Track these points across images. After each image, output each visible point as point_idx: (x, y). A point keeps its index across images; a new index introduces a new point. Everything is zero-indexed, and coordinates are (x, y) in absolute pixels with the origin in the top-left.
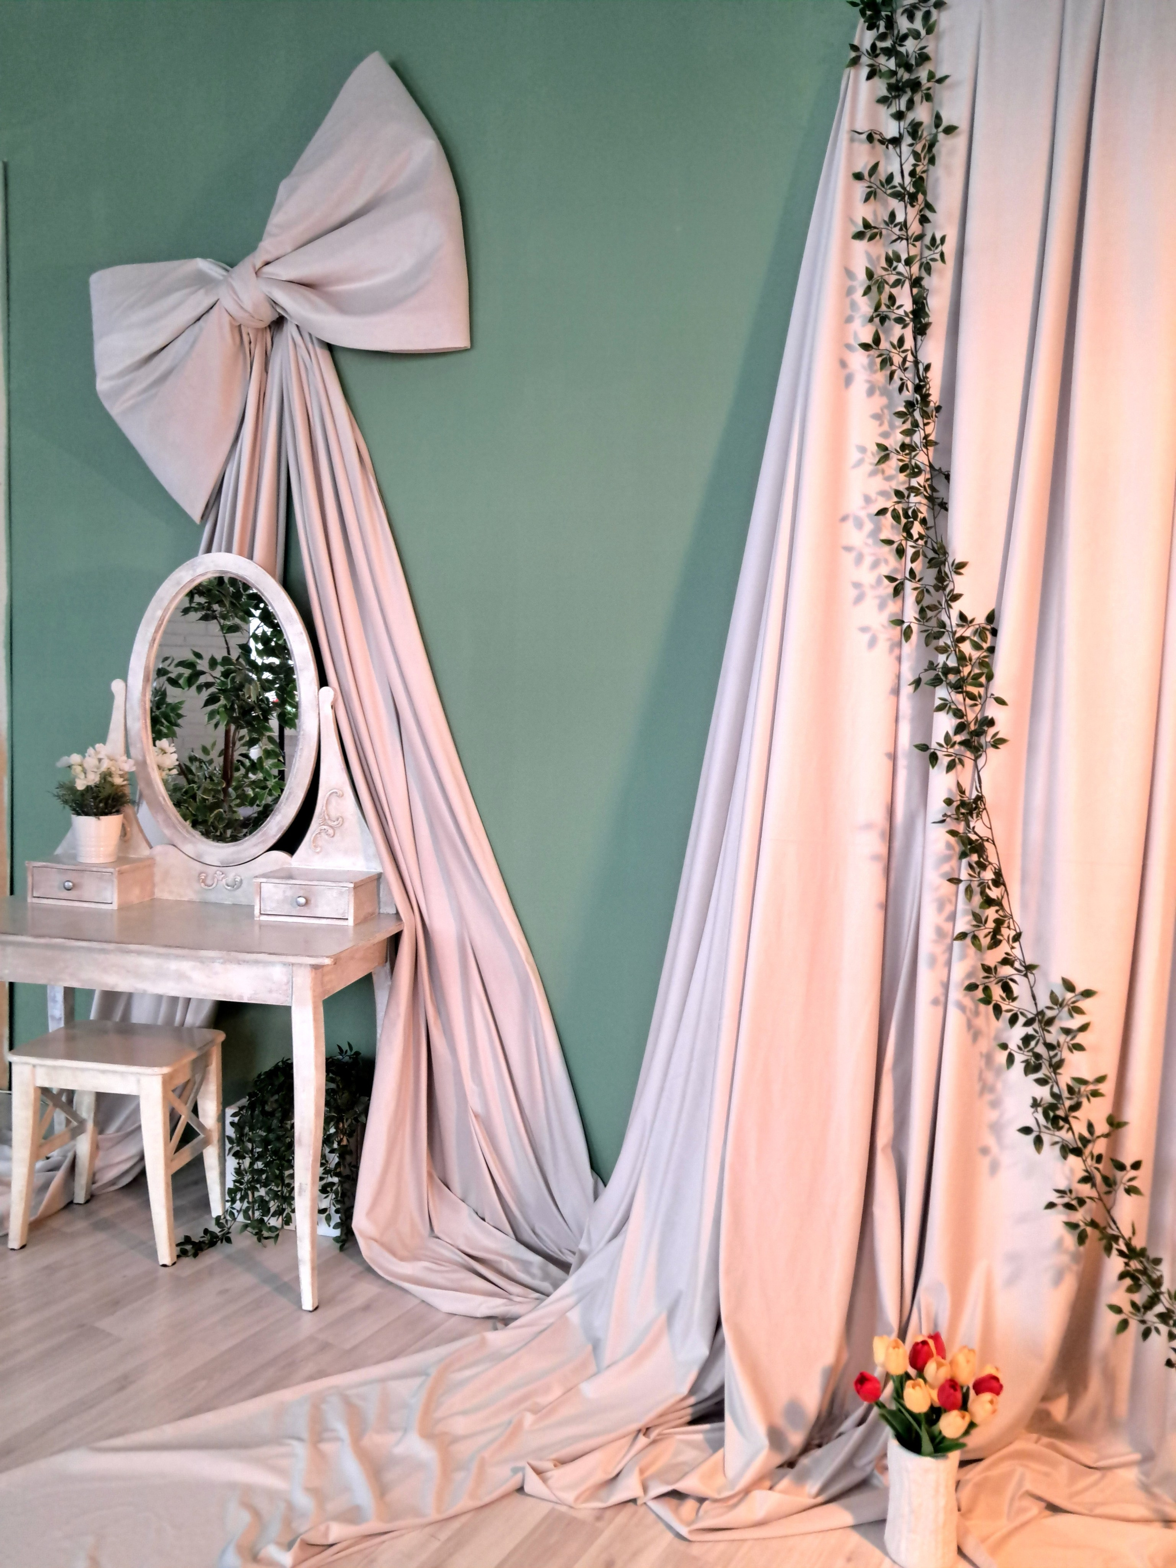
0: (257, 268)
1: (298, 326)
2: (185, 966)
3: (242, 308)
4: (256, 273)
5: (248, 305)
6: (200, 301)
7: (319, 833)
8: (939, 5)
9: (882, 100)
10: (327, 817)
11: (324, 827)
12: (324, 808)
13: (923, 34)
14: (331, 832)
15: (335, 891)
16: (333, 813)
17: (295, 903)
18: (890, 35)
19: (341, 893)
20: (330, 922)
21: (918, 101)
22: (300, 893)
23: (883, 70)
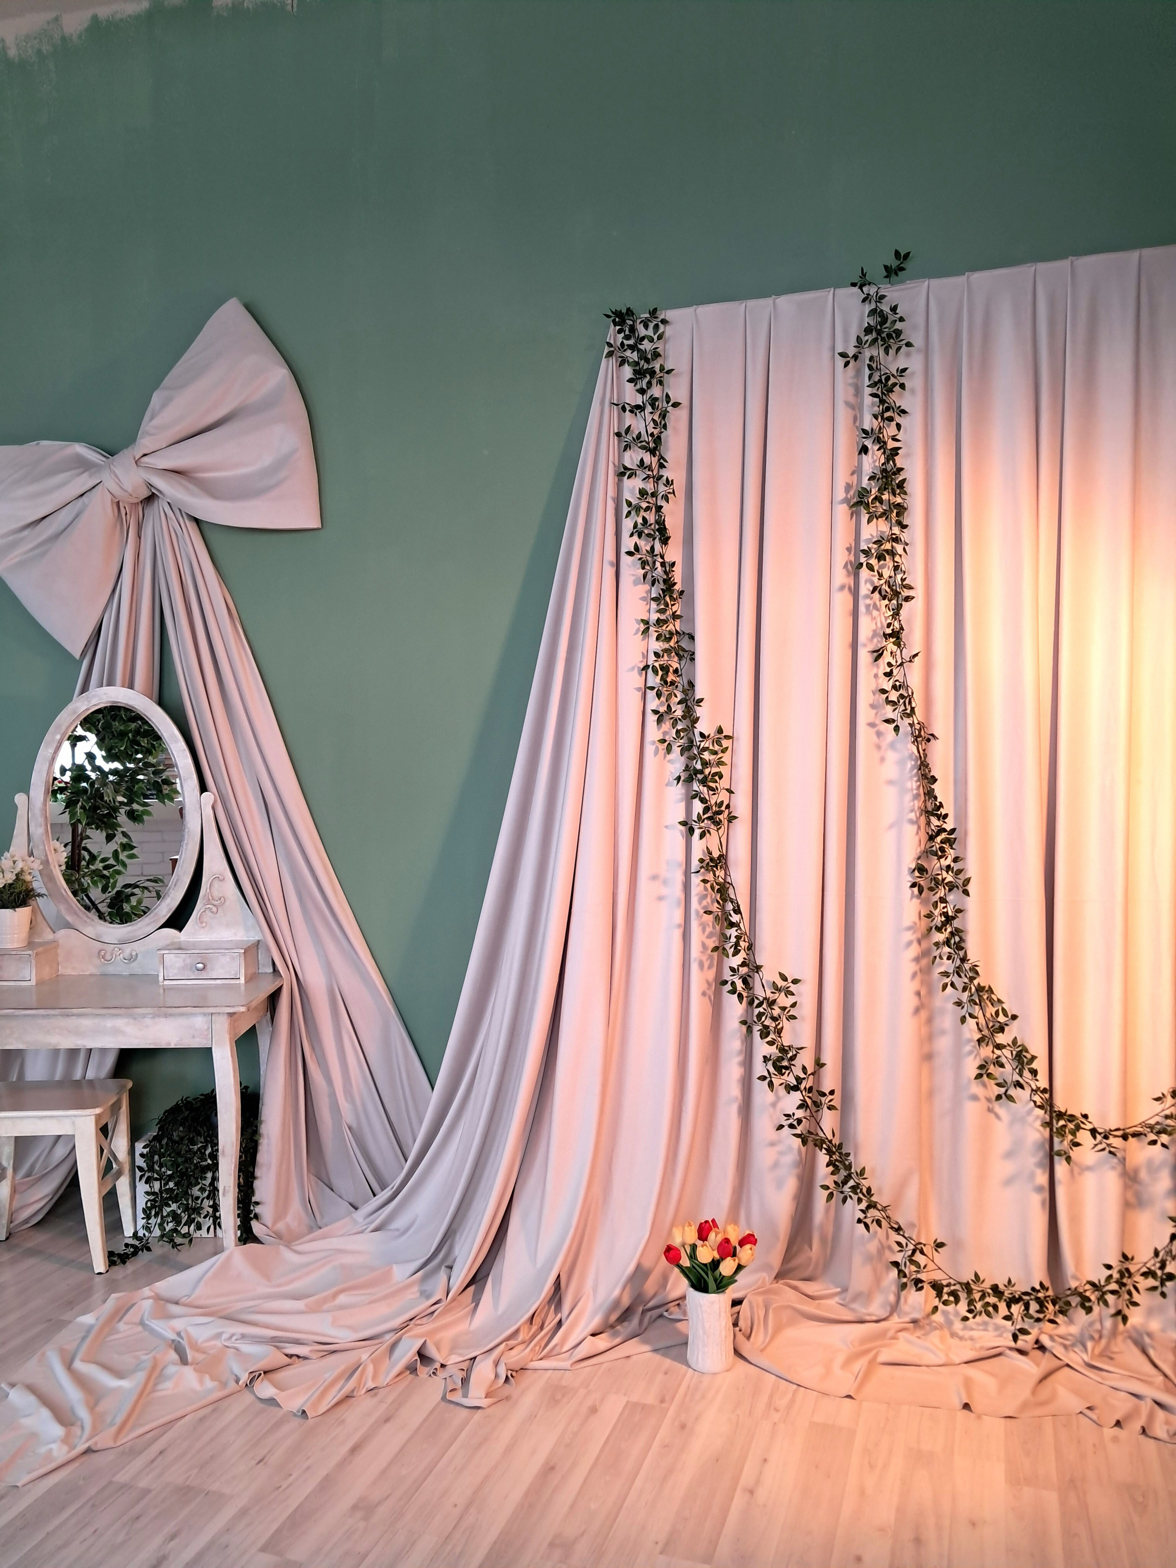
0: (137, 458)
1: (169, 503)
2: (120, 1023)
3: (121, 488)
4: (136, 463)
5: (128, 486)
6: (84, 482)
7: (204, 911)
8: (664, 322)
9: (630, 381)
10: (210, 898)
11: (208, 906)
12: (208, 890)
13: (655, 340)
14: (215, 910)
15: (228, 957)
16: (216, 894)
17: (194, 968)
18: (634, 336)
19: (233, 958)
20: (224, 982)
21: (654, 384)
22: (198, 960)
23: (630, 360)
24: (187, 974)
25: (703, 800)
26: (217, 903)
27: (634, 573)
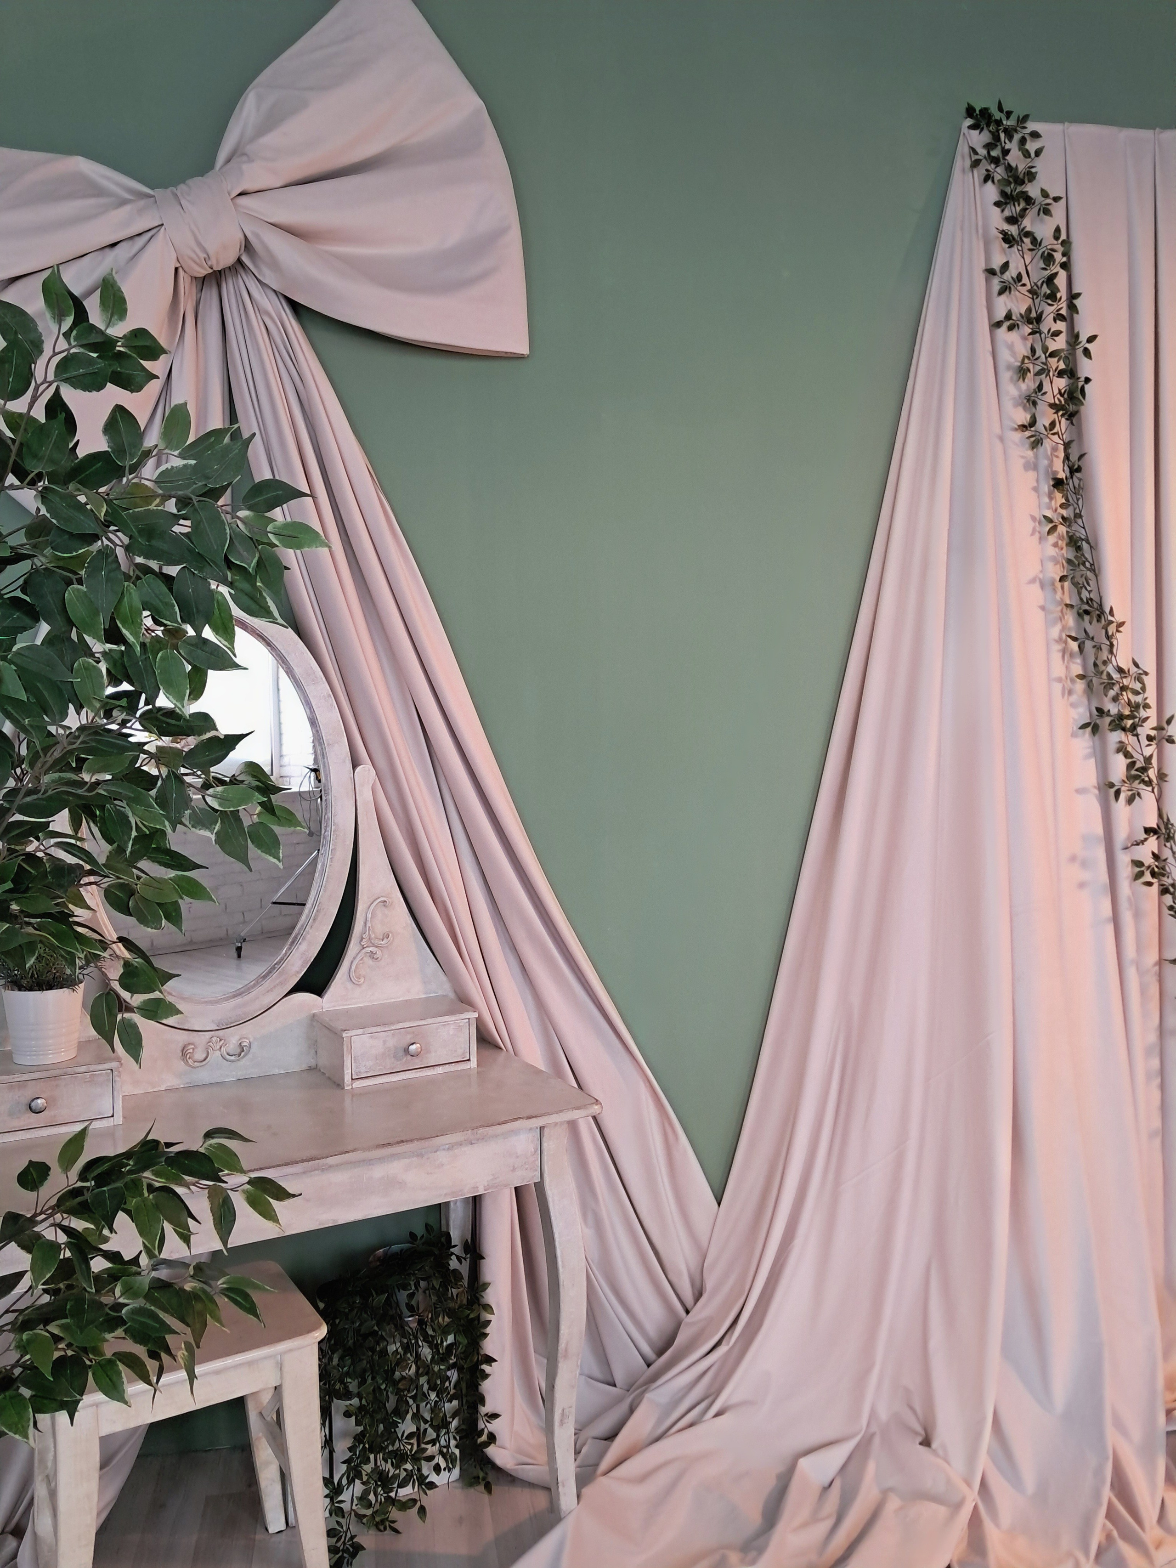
0: (227, 197)
4: (229, 202)
5: (212, 242)
6: (125, 220)
7: (362, 959)
8: (1035, 135)
9: (997, 204)
10: (373, 936)
11: (371, 949)
12: (369, 924)
13: (1033, 155)
14: (379, 954)
15: (452, 1027)
16: (380, 929)
17: (401, 1053)
18: (999, 147)
19: (459, 1028)
20: (447, 1068)
21: (1032, 213)
22: (408, 1039)
23: (997, 177)
24: (390, 1064)
25: (1127, 755)
26: (382, 942)
27: (1022, 454)
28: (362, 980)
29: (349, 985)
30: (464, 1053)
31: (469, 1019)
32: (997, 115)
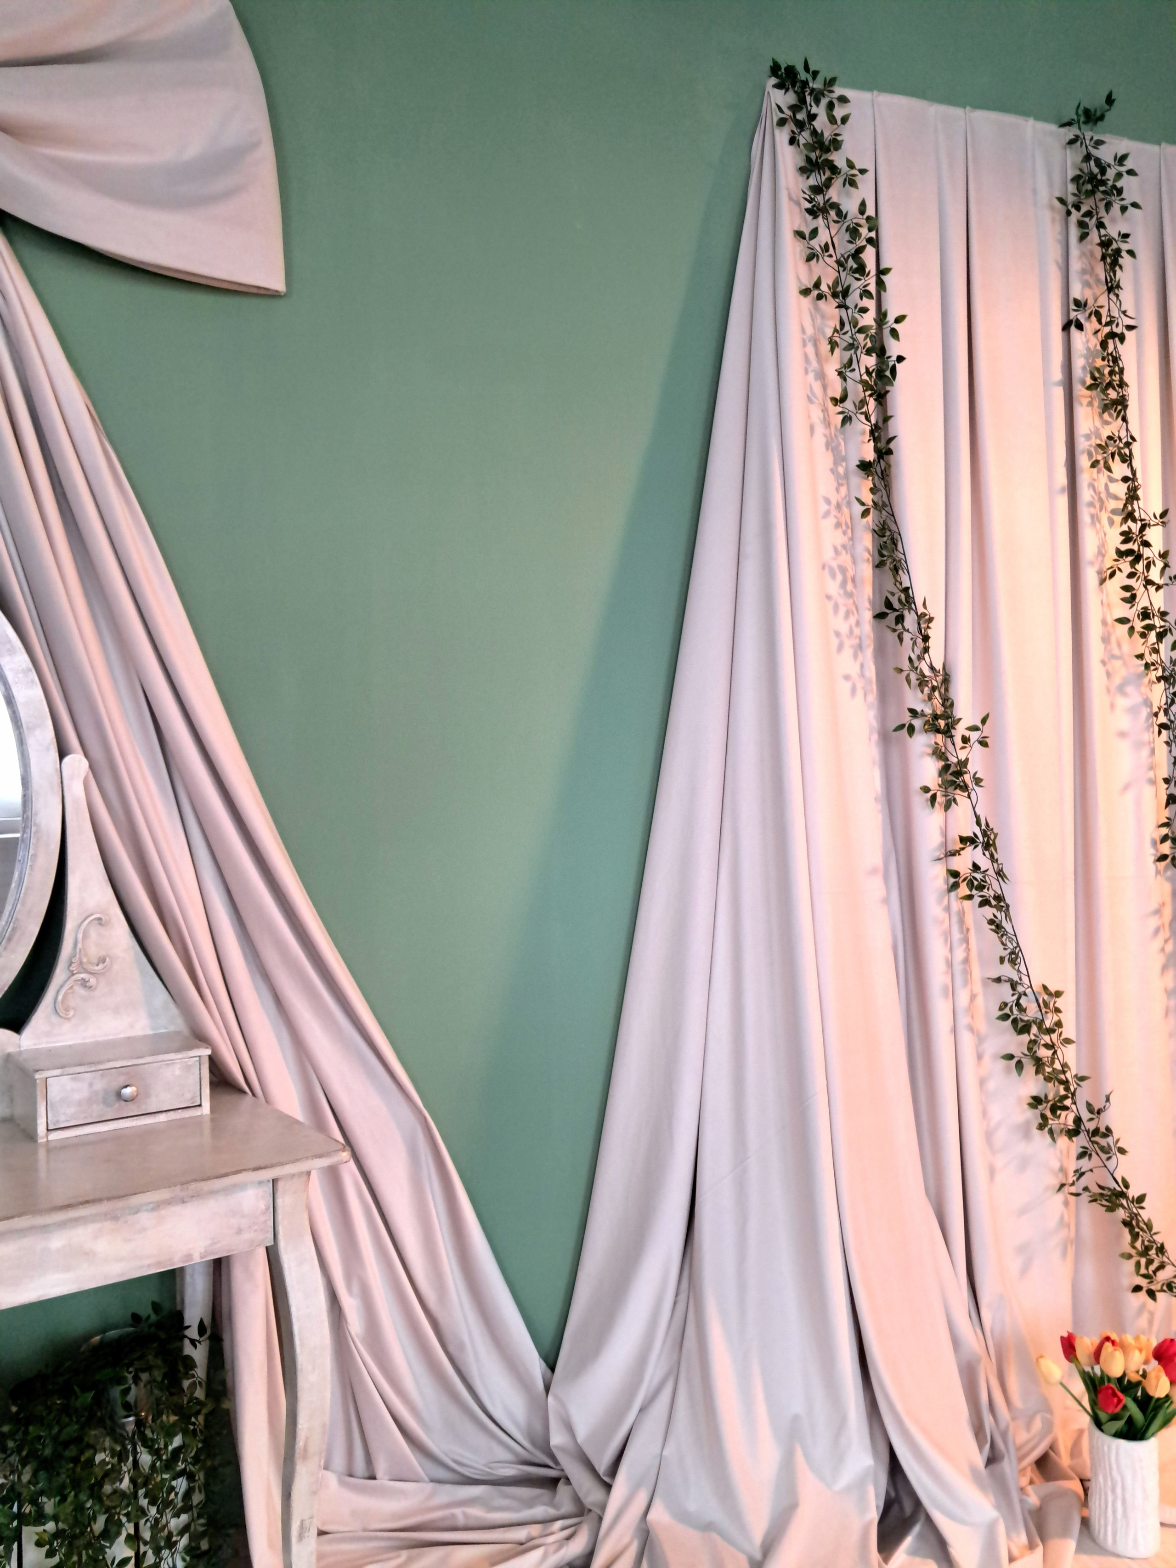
7: (71, 988)
8: (843, 100)
10: (85, 960)
11: (82, 976)
12: (80, 946)
13: (839, 122)
14: (93, 981)
15: (178, 1066)
16: (93, 951)
17: (112, 1098)
18: (804, 110)
19: (188, 1068)
20: (172, 1116)
21: (838, 183)
22: (122, 1080)
23: (802, 141)
24: (97, 1110)
25: (942, 758)
26: (96, 968)
28: (71, 1013)
29: (55, 1019)
30: (193, 1098)
31: (200, 1057)
32: (803, 75)
